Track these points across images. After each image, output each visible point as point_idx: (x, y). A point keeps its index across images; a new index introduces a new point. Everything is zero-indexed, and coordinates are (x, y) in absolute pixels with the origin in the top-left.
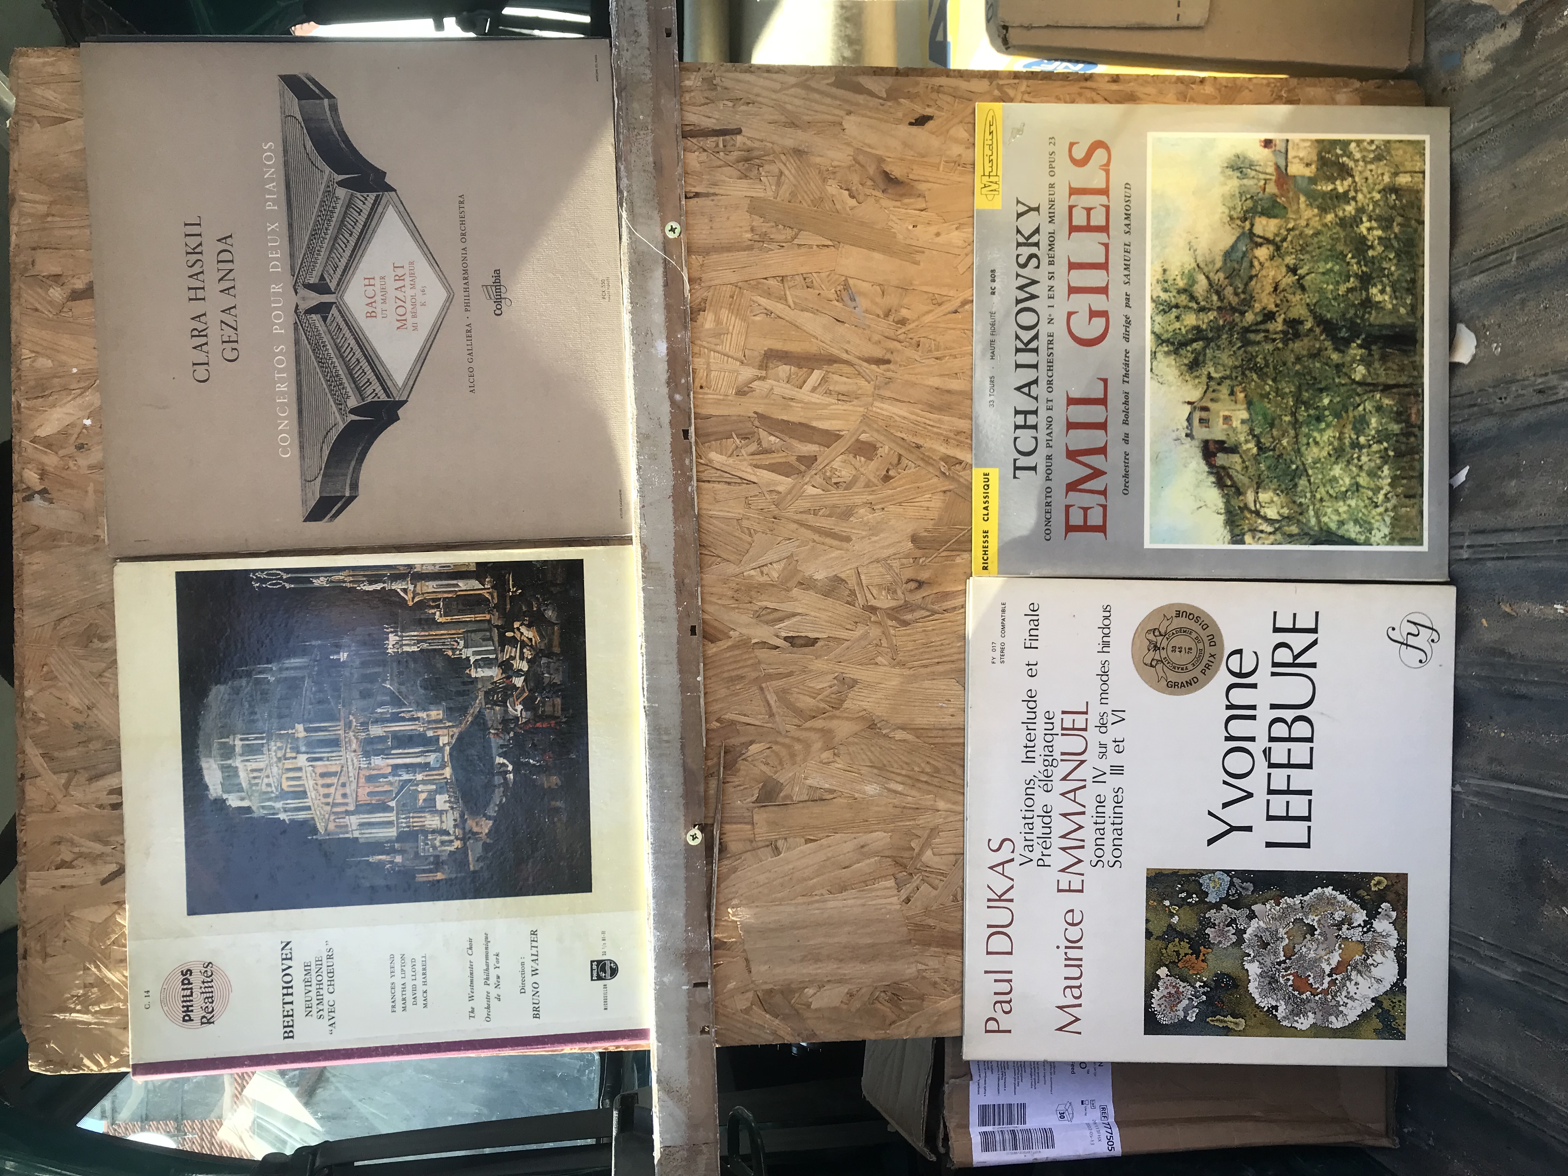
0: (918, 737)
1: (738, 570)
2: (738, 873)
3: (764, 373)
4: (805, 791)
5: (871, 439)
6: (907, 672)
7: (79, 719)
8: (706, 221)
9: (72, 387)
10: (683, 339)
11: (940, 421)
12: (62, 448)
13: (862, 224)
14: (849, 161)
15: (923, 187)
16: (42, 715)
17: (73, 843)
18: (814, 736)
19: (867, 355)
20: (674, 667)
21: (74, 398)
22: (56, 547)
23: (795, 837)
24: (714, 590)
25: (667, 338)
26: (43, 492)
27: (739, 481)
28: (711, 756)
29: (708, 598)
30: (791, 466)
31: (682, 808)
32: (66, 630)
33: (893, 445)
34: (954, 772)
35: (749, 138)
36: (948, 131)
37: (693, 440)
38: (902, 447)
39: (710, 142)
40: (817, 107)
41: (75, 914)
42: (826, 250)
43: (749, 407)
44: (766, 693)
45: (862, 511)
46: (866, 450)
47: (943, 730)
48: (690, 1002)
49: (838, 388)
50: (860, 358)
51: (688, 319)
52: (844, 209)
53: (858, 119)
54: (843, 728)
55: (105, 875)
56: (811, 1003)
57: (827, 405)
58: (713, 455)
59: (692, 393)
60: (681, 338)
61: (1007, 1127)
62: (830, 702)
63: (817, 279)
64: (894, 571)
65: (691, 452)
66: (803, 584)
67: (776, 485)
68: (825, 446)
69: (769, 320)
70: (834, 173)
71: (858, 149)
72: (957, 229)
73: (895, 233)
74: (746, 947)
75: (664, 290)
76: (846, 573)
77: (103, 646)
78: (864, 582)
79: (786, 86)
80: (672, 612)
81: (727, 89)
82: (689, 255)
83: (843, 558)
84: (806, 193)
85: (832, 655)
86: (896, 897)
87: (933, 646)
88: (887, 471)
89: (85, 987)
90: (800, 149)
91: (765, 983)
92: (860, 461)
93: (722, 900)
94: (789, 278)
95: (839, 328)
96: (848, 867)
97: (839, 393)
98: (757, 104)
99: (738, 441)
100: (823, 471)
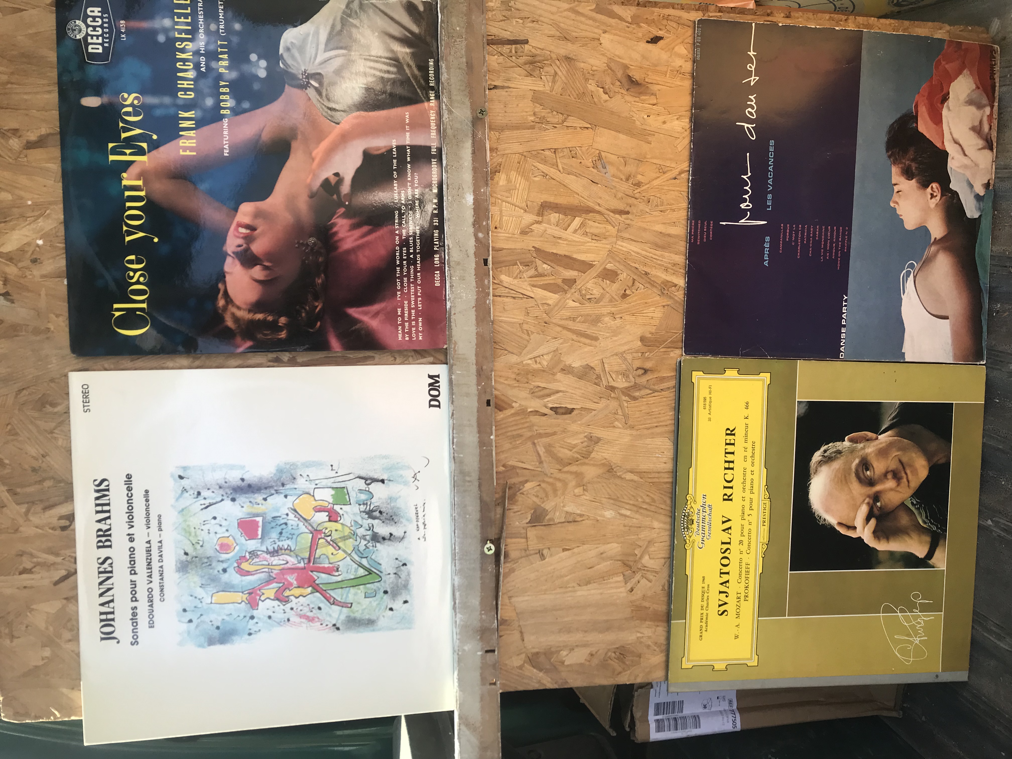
0: (641, 478)
1: (519, 360)
2: (516, 573)
3: (540, 219)
4: (563, 516)
5: (614, 268)
6: (634, 432)
7: (35, 464)
8: (502, 106)
9: (28, 215)
10: (485, 193)
11: (662, 256)
12: (20, 261)
13: (612, 113)
14: (604, 67)
15: (655, 88)
16: (7, 461)
17: (32, 555)
18: (569, 477)
19: (613, 208)
20: (475, 429)
21: (29, 224)
22: (16, 336)
23: (556, 547)
24: (504, 374)
25: (474, 192)
26: (7, 295)
27: (521, 296)
28: (498, 491)
29: (499, 380)
30: (559, 286)
31: (479, 528)
32: (25, 398)
33: (629, 272)
34: (665, 502)
35: (533, 47)
36: (673, 49)
37: (491, 266)
38: (636, 274)
39: (505, 49)
40: (582, 27)
41: (34, 607)
42: (586, 131)
43: (529, 243)
44: (538, 447)
45: (607, 319)
46: (610, 275)
47: (659, 473)
48: (482, 663)
49: (592, 231)
50: (608, 209)
51: (489, 178)
52: (600, 102)
53: (612, 37)
54: (590, 472)
55: (57, 578)
56: (564, 661)
57: (585, 243)
58: (504, 277)
59: (490, 232)
60: (483, 192)
61: (671, 716)
62: (582, 453)
63: (580, 152)
64: (628, 362)
65: (489, 275)
66: (565, 370)
67: (547, 299)
68: (582, 272)
69: (545, 180)
70: (593, 75)
71: (610, 59)
72: (677, 119)
73: (635, 120)
74: (521, 624)
75: (472, 157)
76: (595, 362)
77: (56, 410)
78: (607, 369)
79: (560, 10)
80: (473, 389)
81: (518, 10)
82: (490, 132)
83: (592, 352)
84: (573, 88)
85: (585, 420)
86: (624, 588)
87: (653, 415)
88: (625, 291)
89: (43, 659)
90: (570, 56)
91: (533, 648)
92: (606, 283)
93: (505, 591)
94: (559, 150)
95: (594, 188)
96: (591, 568)
97: (593, 235)
98: (539, 22)
99: (521, 268)
100: (580, 290)
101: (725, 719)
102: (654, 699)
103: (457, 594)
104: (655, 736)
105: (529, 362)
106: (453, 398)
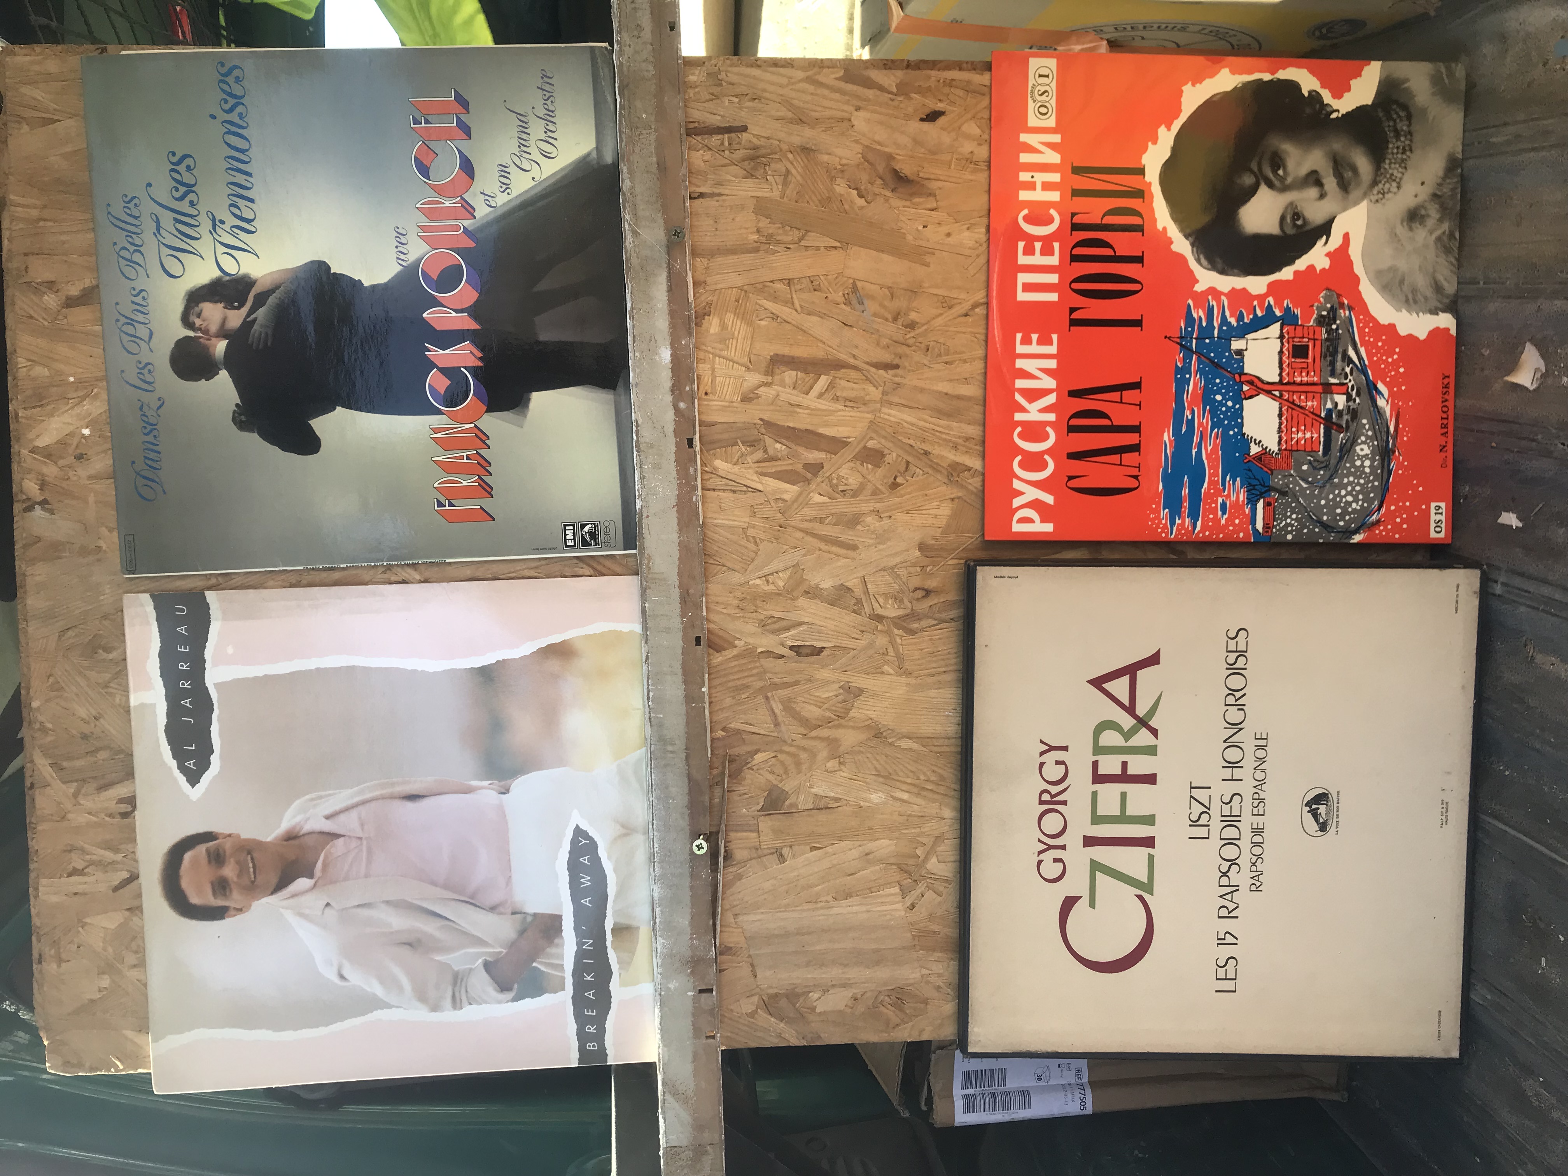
0: (924, 746)
1: (743, 579)
2: (743, 881)
3: (770, 379)
4: (811, 800)
5: (878, 446)
6: (912, 681)
7: (86, 729)
8: (712, 222)
9: (70, 396)
10: (687, 346)
11: (948, 427)
12: (61, 458)
13: (871, 224)
14: (858, 159)
15: (934, 185)
16: (50, 726)
17: (83, 851)
18: (819, 745)
19: (874, 361)
20: (679, 678)
21: (72, 408)
22: (58, 558)
23: (799, 845)
24: (720, 599)
25: (672, 344)
26: (44, 503)
27: (745, 489)
28: (716, 765)
29: (712, 606)
30: (797, 473)
31: (687, 818)
32: (71, 641)
33: (900, 452)
35: (754, 135)
36: (960, 128)
37: (698, 448)
38: (910, 454)
39: (715, 140)
40: (826, 103)
41: (88, 920)
42: (834, 252)
43: (754, 414)
44: (772, 702)
45: (869, 519)
46: (873, 457)
47: (949, 738)
48: (694, 1007)
49: (845, 394)
50: (867, 363)
51: (693, 325)
52: (853, 209)
53: (868, 115)
54: (849, 738)
55: (116, 883)
56: (816, 1006)
57: (834, 411)
58: (718, 463)
59: (696, 401)
60: (685, 344)
61: (988, 1089)
62: (836, 711)
63: (825, 281)
64: (901, 579)
65: (696, 461)
66: (809, 593)
67: (782, 493)
68: (832, 453)
69: (775, 324)
70: (843, 171)
71: (867, 147)
72: (968, 229)
73: (904, 234)
74: (751, 952)
75: (668, 296)
76: (852, 582)
77: (111, 656)
78: (871, 591)
79: (793, 80)
80: (676, 623)
81: (733, 84)
82: (693, 258)
83: (849, 566)
84: (813, 192)
85: (838, 665)
86: (901, 904)
87: (938, 655)
88: (895, 479)
89: (100, 991)
90: (808, 146)
91: (771, 987)
92: (867, 469)
93: (727, 907)
94: (796, 281)
95: (847, 332)
96: (852, 874)
97: (846, 399)
98: (763, 100)
99: (743, 449)
100: (830, 479)
101: (1070, 1096)
102: (960, 1066)
103: (658, 910)
104: (962, 1118)
106: (648, 635)
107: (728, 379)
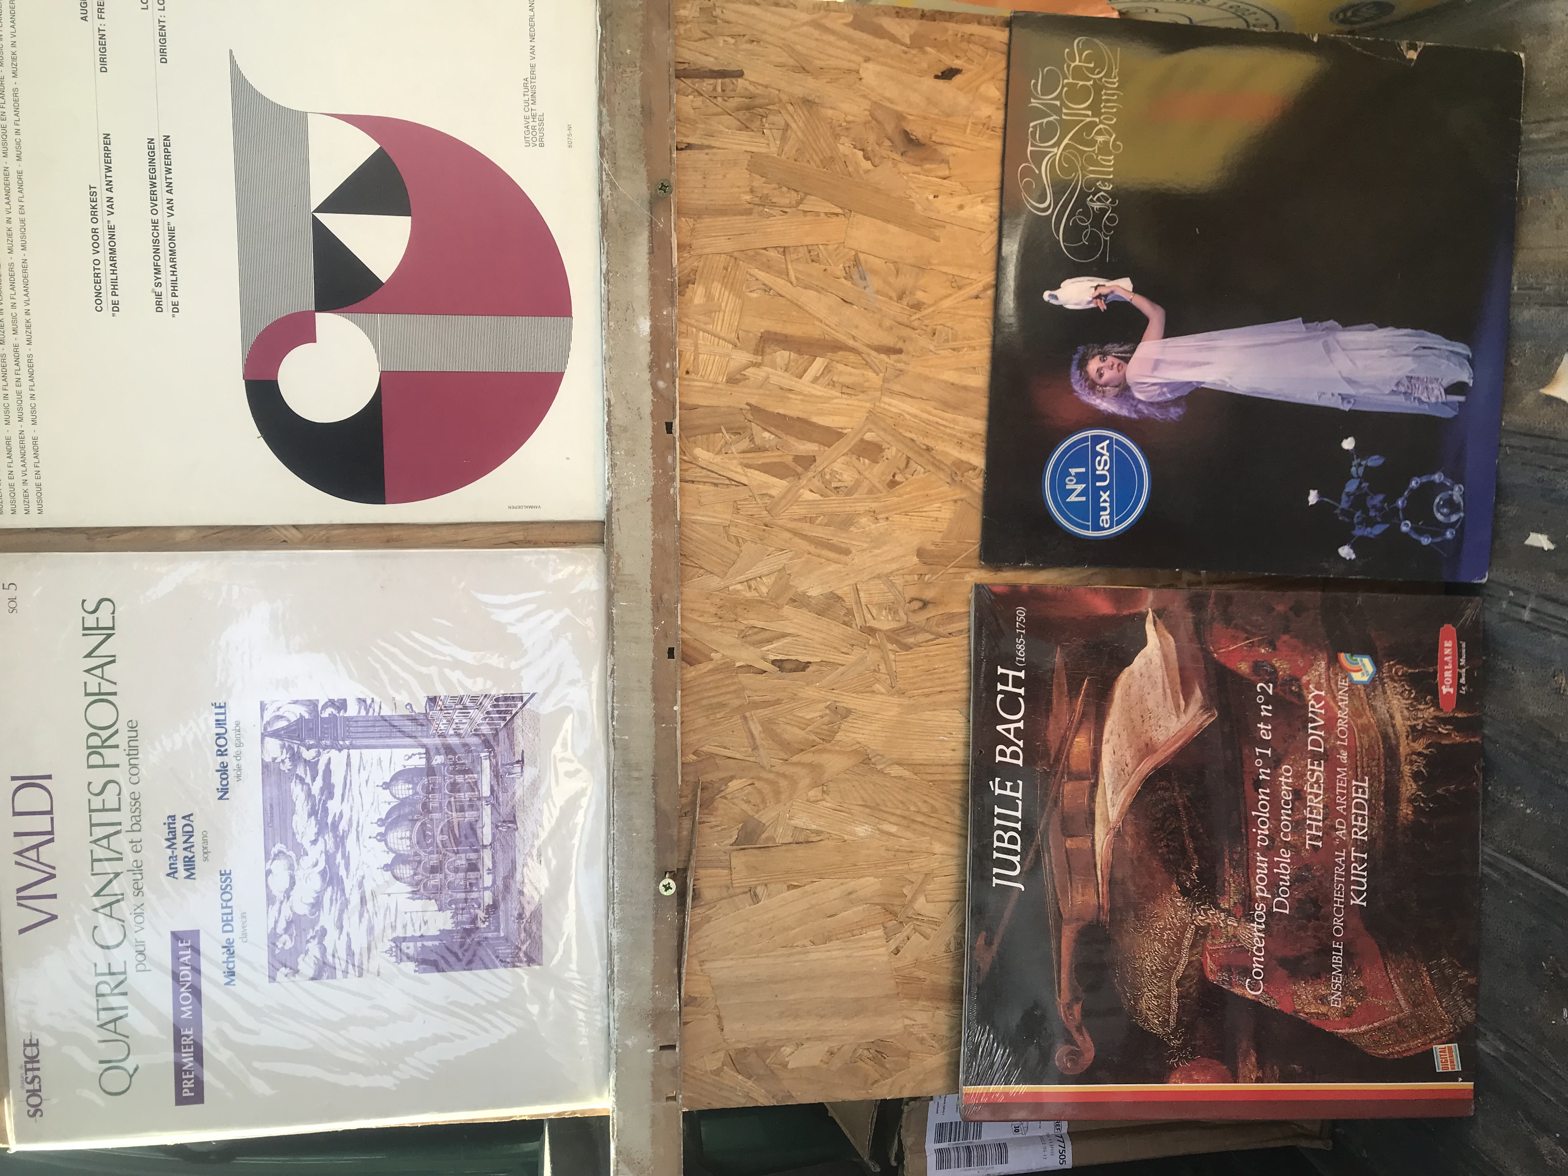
0: (916, 774)
1: (723, 584)
2: (711, 923)
3: (759, 359)
4: (790, 833)
5: (876, 439)
6: (905, 701)
8: (700, 177)
10: (669, 316)
11: (954, 421)
13: (877, 191)
14: (865, 116)
15: (947, 151)
18: (801, 771)
19: (876, 343)
20: (649, 695)
23: (776, 883)
24: (696, 606)
25: (652, 314)
27: (727, 482)
28: (687, 793)
29: (689, 615)
30: (787, 467)
31: (652, 852)
33: (901, 447)
34: (953, 812)
35: (751, 82)
36: (977, 88)
37: (677, 435)
38: (911, 449)
39: (707, 85)
40: (831, 51)
42: (835, 219)
43: (741, 397)
44: (751, 723)
45: (864, 520)
46: (870, 451)
47: (943, 766)
48: (655, 1066)
49: (842, 379)
50: (868, 346)
51: (676, 294)
52: (858, 172)
53: (878, 68)
54: (834, 764)
56: (788, 1062)
57: (829, 398)
58: (699, 452)
59: (677, 380)
60: (666, 315)
61: (962, 1143)
62: (821, 734)
63: (824, 252)
64: (896, 588)
65: (675, 449)
66: (796, 601)
67: (769, 488)
68: (825, 445)
69: (767, 297)
70: (847, 129)
71: (876, 103)
72: (982, 202)
73: (913, 203)
74: (718, 1003)
75: (649, 258)
76: (843, 589)
78: (863, 600)
79: (795, 23)
80: (647, 632)
81: (728, 22)
82: (679, 217)
83: (840, 572)
84: (814, 150)
85: (825, 682)
86: (884, 948)
87: (935, 673)
90: (810, 98)
91: (739, 1042)
92: (864, 464)
93: (695, 952)
94: (791, 250)
95: (847, 311)
96: (833, 916)
97: (843, 385)
98: (762, 43)
99: (727, 437)
100: (822, 474)
101: (1049, 1149)
102: (934, 1118)
103: (616, 958)
104: (934, 1174)
105: (739, 587)
106: (613, 645)
107: (712, 357)
